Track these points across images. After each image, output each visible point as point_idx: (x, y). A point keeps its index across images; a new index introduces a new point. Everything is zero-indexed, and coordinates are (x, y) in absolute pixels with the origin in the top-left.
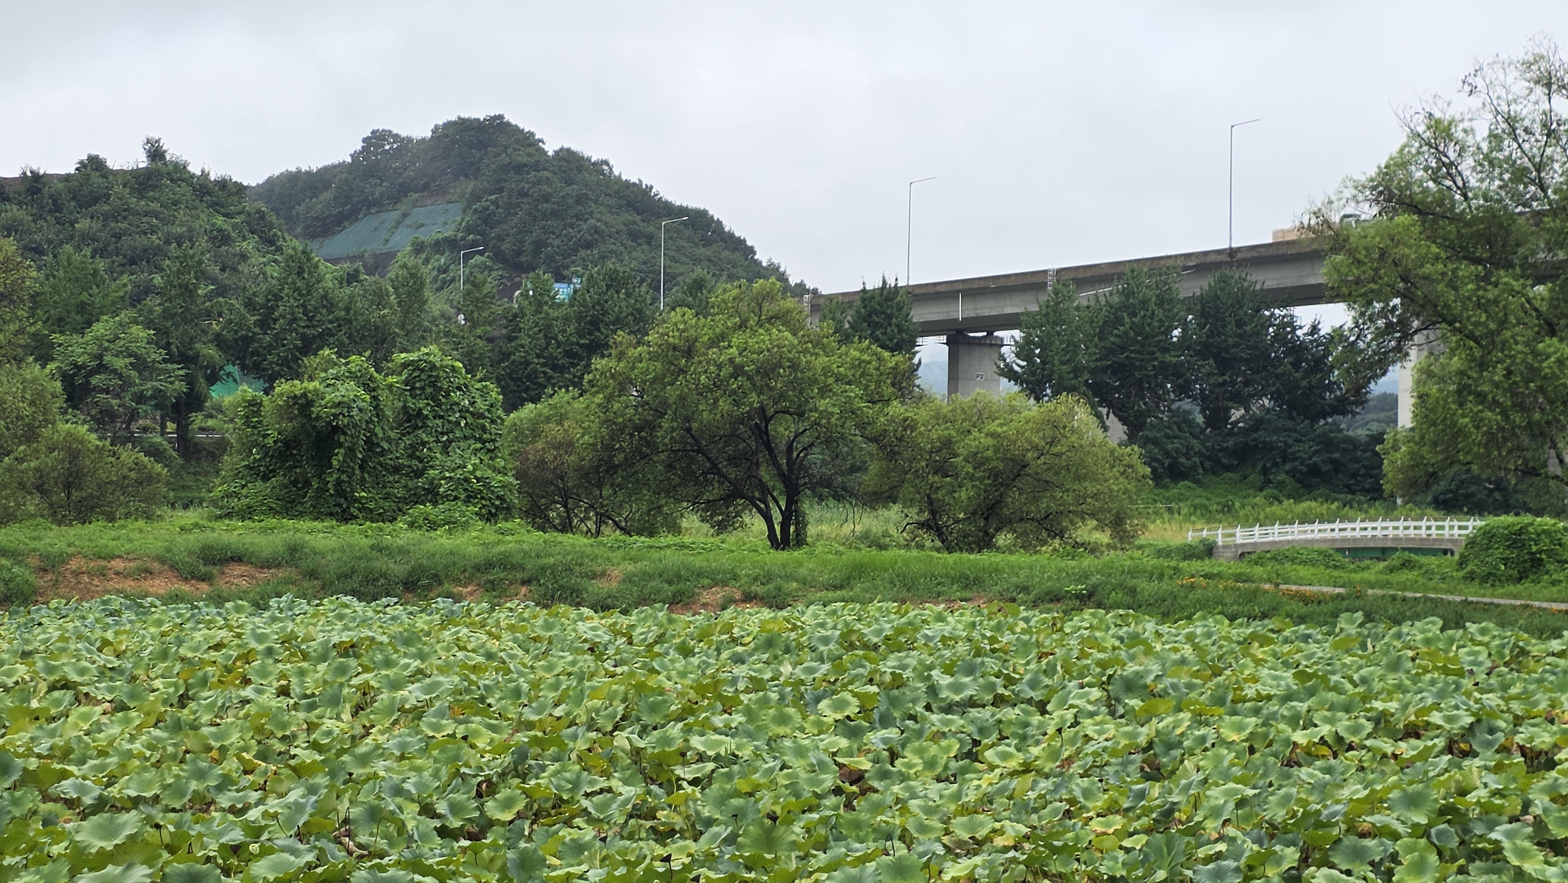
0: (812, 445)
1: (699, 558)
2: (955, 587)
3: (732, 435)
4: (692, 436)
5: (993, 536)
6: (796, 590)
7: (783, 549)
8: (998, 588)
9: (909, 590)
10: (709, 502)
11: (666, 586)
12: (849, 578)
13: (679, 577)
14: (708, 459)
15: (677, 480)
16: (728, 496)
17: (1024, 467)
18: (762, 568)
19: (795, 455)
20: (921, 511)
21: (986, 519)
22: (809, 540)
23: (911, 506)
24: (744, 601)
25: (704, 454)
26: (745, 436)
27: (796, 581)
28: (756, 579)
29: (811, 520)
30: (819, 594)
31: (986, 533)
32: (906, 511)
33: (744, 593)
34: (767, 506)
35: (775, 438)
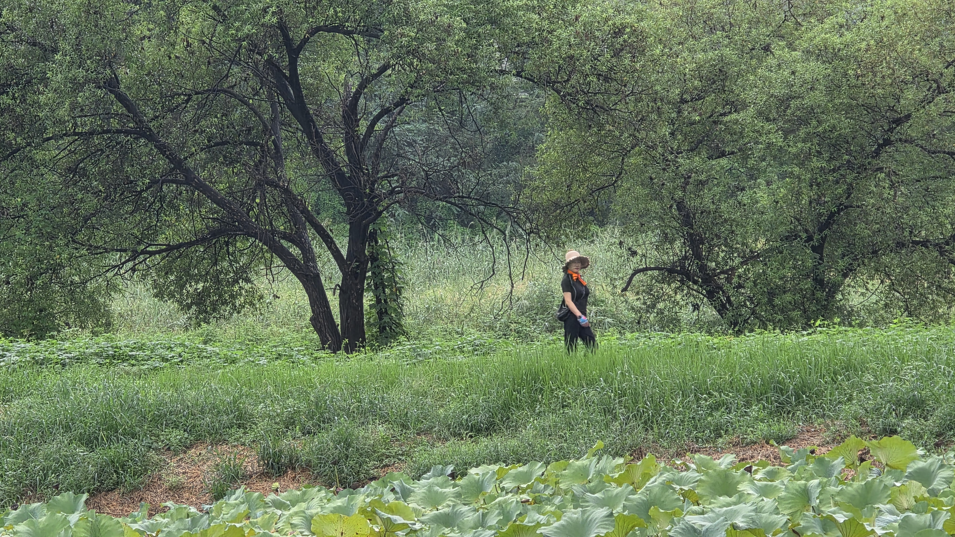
0: (402, 101)
1: (155, 381)
2: (755, 410)
3: (215, 91)
4: (121, 98)
5: (835, 288)
6: (387, 442)
7: (351, 349)
8: (854, 408)
9: (647, 426)
10: (170, 248)
11: (81, 451)
12: (506, 407)
13: (113, 428)
14: (162, 149)
15: (92, 202)
16: (215, 234)
17: (898, 122)
18: (304, 395)
19: (363, 127)
20: (667, 239)
21: (818, 249)
22: (407, 321)
23: (642, 228)
24: (265, 475)
25: (151, 137)
26: (246, 90)
27: (385, 419)
28: (290, 423)
29: (411, 277)
30: (439, 449)
31: (819, 282)
32: (629, 241)
33: (264, 457)
34: (307, 251)
35: (315, 92)
